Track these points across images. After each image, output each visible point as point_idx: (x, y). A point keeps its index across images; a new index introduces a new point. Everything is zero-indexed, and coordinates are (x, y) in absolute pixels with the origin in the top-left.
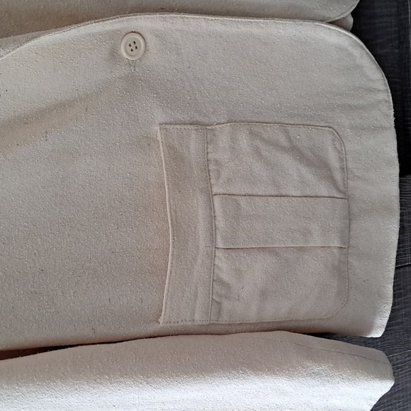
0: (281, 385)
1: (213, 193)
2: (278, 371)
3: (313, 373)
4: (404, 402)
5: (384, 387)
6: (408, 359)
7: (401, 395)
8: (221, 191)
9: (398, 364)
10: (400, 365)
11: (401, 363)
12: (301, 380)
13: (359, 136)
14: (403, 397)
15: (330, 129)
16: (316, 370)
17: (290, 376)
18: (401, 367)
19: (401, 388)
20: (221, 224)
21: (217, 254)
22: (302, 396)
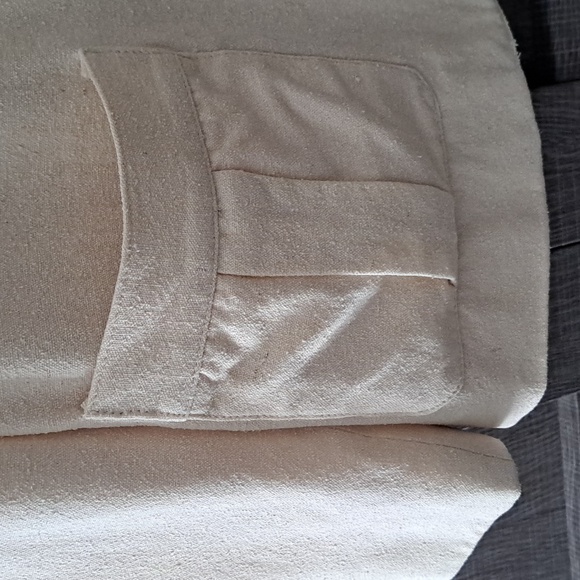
0: (313, 501)
1: (214, 165)
2: (308, 478)
3: (374, 480)
4: (542, 488)
5: (503, 501)
6: (547, 416)
7: (538, 477)
8: (229, 161)
9: (531, 425)
10: (535, 427)
11: (537, 423)
12: (352, 493)
13: (464, 83)
14: (541, 480)
15: (413, 70)
16: (379, 475)
17: (331, 487)
18: (537, 431)
19: (537, 466)
20: (232, 228)
21: (220, 287)
22: (355, 522)
